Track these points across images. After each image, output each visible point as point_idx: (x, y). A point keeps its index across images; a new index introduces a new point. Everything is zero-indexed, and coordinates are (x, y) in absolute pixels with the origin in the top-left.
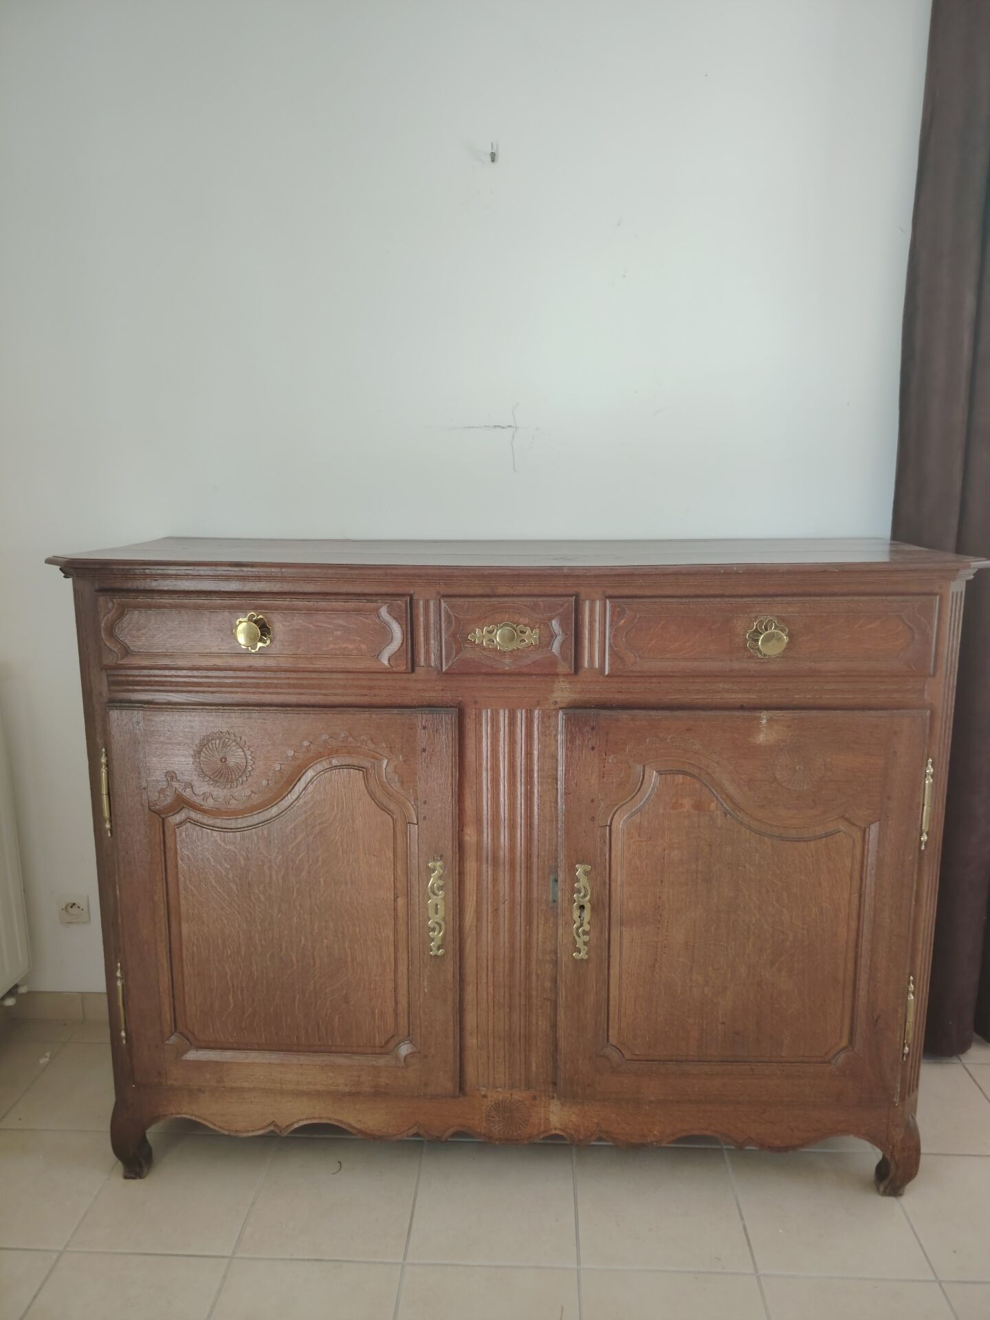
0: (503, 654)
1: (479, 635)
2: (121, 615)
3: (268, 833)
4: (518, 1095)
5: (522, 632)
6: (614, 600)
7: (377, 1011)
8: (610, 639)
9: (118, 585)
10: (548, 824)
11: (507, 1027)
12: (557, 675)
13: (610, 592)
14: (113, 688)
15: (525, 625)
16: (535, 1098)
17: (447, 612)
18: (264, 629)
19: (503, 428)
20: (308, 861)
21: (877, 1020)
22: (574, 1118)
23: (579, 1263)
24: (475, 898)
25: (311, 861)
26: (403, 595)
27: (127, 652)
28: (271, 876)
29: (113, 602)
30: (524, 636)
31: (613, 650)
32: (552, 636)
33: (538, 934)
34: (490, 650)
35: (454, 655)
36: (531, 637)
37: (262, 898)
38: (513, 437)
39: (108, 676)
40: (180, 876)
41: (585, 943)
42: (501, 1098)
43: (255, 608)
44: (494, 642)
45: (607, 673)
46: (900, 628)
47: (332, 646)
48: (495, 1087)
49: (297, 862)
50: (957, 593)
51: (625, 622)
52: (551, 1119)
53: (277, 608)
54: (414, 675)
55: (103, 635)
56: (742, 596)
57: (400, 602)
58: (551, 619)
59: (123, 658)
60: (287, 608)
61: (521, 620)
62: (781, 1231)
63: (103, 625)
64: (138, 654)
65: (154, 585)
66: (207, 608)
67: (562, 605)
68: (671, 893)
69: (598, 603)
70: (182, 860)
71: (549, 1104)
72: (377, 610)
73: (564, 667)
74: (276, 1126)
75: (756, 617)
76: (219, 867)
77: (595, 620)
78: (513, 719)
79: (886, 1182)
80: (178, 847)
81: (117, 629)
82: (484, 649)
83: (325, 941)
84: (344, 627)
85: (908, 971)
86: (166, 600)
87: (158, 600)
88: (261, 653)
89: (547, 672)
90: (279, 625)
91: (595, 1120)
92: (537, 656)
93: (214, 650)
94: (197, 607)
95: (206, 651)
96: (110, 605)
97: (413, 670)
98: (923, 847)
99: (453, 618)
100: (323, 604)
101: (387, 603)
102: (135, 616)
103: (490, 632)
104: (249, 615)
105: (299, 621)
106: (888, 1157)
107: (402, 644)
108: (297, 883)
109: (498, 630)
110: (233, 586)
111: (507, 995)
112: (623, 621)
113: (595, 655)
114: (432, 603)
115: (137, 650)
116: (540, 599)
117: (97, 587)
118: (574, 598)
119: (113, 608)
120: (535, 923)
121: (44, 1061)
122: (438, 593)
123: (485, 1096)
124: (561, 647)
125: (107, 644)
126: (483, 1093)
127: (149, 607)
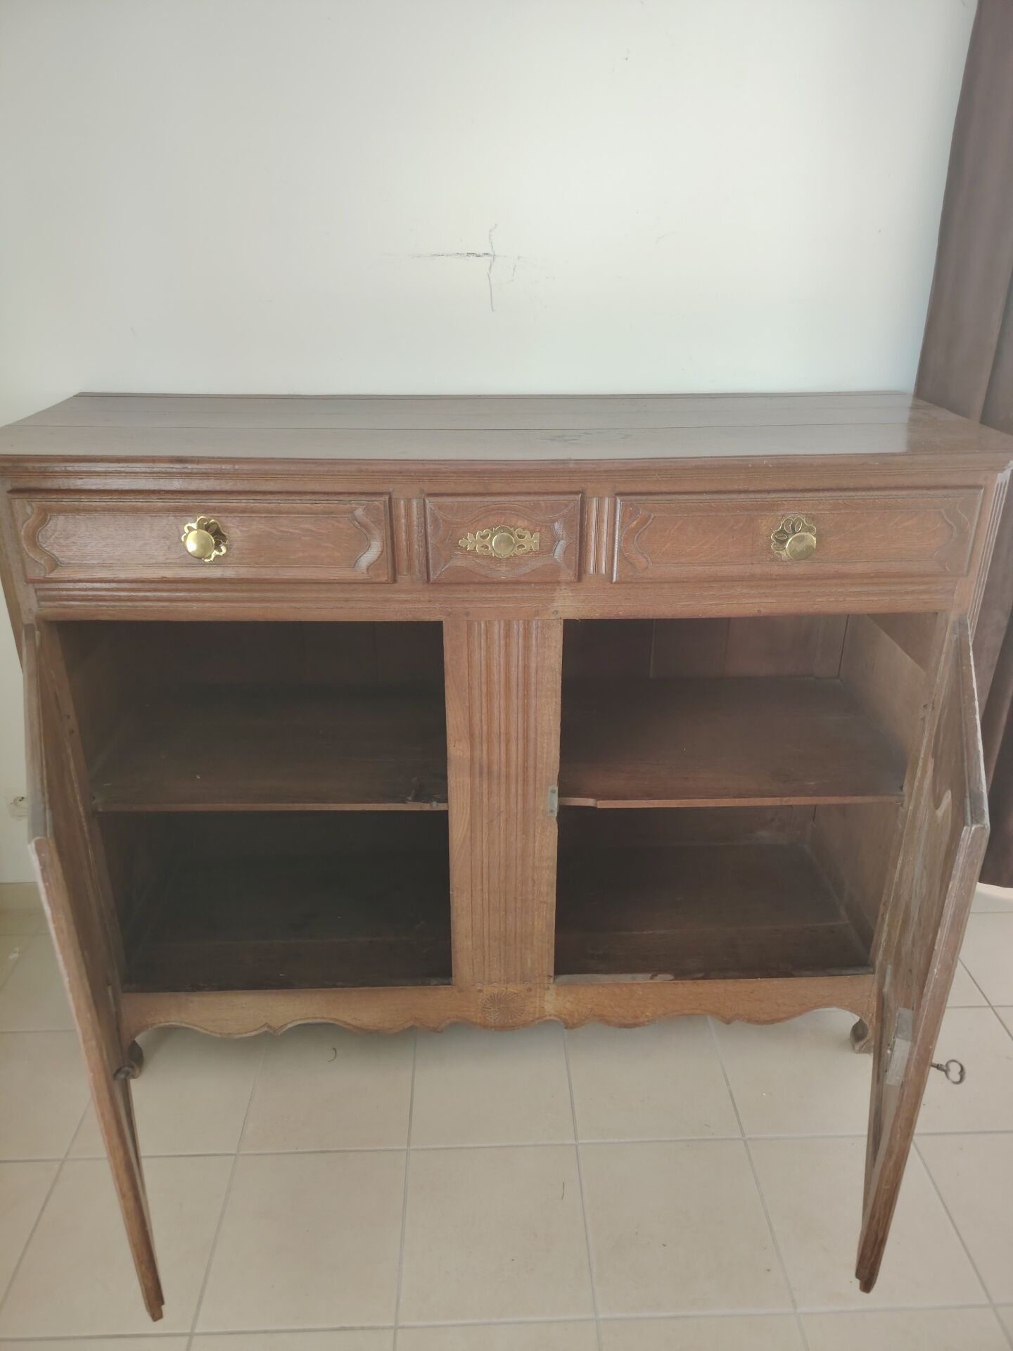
0: (498, 561)
1: (471, 541)
2: (43, 522)
4: (512, 989)
5: (520, 536)
6: (625, 498)
8: (619, 543)
9: (34, 483)
10: (546, 737)
11: (502, 929)
12: (559, 582)
13: (622, 488)
14: (42, 603)
15: (524, 529)
16: (530, 990)
17: (433, 515)
18: (218, 536)
19: (479, 256)
22: (568, 1005)
23: (576, 1139)
24: (469, 811)
26: (381, 494)
27: (55, 564)
29: (32, 506)
30: (522, 541)
31: (623, 555)
32: (555, 540)
33: (535, 843)
34: (483, 557)
35: (442, 565)
36: (531, 542)
38: (490, 267)
39: (36, 590)
42: (496, 992)
43: (206, 510)
44: (487, 547)
45: (614, 580)
46: (938, 525)
47: (301, 554)
48: (490, 982)
50: (1002, 484)
51: (637, 524)
52: (546, 1007)
53: (231, 511)
54: (396, 585)
55: (25, 546)
56: (768, 492)
57: (380, 502)
58: (553, 521)
59: (52, 571)
60: (243, 511)
61: (520, 523)
62: (764, 1094)
63: (22, 533)
64: (69, 565)
65: (79, 483)
66: (148, 511)
67: (567, 506)
69: (607, 500)
71: (545, 994)
72: (352, 511)
73: (568, 575)
74: (269, 1027)
75: (783, 516)
77: (603, 521)
78: (509, 630)
79: (862, 1043)
81: (40, 538)
82: (477, 556)
84: (312, 531)
86: (96, 502)
87: (85, 501)
88: (219, 562)
89: (547, 581)
90: (234, 530)
91: (589, 1006)
92: (537, 564)
93: (161, 559)
94: (136, 510)
95: (154, 561)
96: (29, 510)
97: (395, 581)
99: (441, 521)
100: (285, 506)
101: (363, 504)
102: (58, 523)
103: (484, 537)
104: (198, 519)
105: (258, 526)
106: (864, 1020)
107: (382, 551)
109: (493, 536)
110: (176, 484)
111: (503, 900)
112: (635, 523)
113: (598, 560)
114: (414, 503)
115: (67, 561)
116: (541, 498)
117: (9, 488)
118: (580, 495)
119: (32, 513)
120: (532, 832)
121: (14, 956)
122: (422, 491)
123: (480, 991)
124: (564, 553)
125: (31, 555)
126: (479, 988)
127: (77, 511)
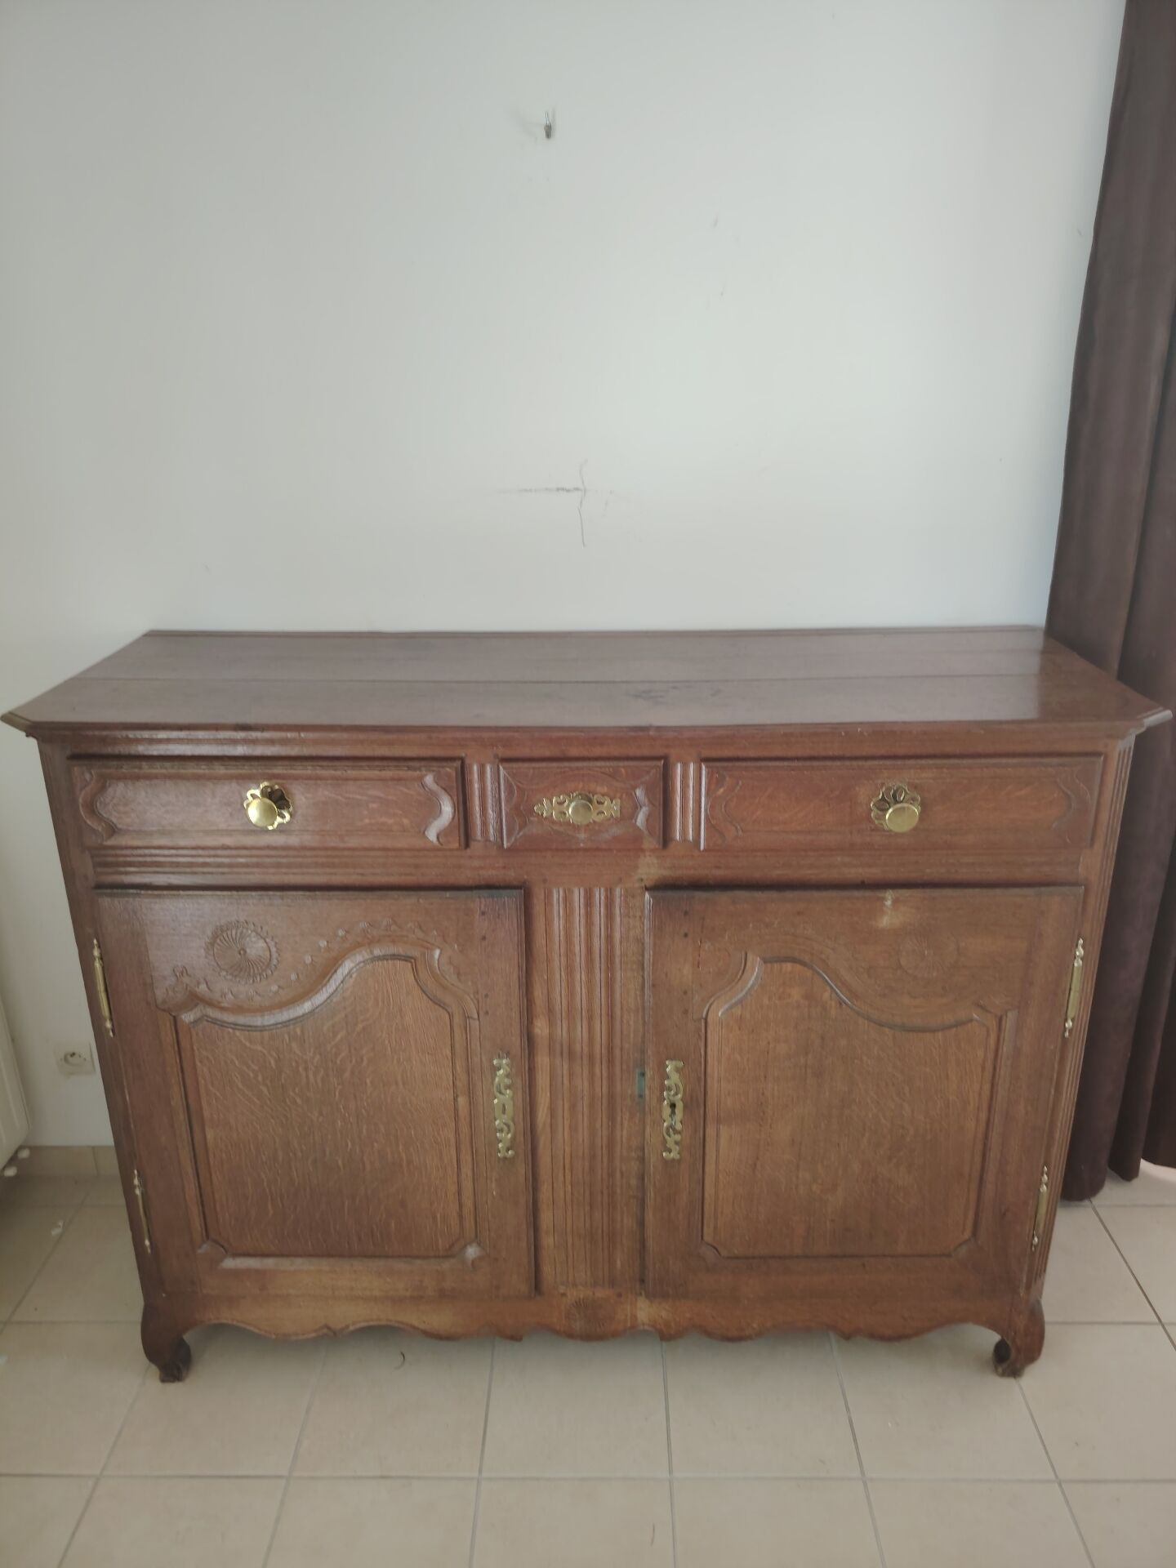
0: (576, 827)
1: (547, 807)
2: (103, 789)
3: (302, 1032)
4: (600, 1293)
5: (600, 803)
6: (711, 764)
7: (439, 1216)
8: (706, 810)
9: (95, 749)
10: (632, 1015)
11: (588, 1225)
12: (642, 850)
13: (706, 753)
14: (99, 870)
15: (603, 795)
16: (620, 1295)
17: (507, 781)
18: (278, 799)
19: (568, 491)
20: (351, 1061)
21: (1005, 1214)
22: (664, 1314)
23: (671, 1472)
24: (548, 1094)
25: (354, 1061)
26: (452, 759)
27: (113, 830)
28: (307, 1077)
29: (91, 774)
30: (601, 808)
31: (710, 822)
32: (636, 807)
33: (622, 1131)
34: (560, 824)
35: (517, 832)
36: (611, 808)
37: (299, 1101)
38: (581, 502)
39: (92, 857)
40: (200, 1078)
41: (676, 1143)
42: (582, 1297)
43: (269, 778)
44: (565, 814)
45: (702, 848)
46: (1055, 795)
47: (367, 821)
48: (575, 1285)
49: (338, 1062)
50: (1125, 751)
51: (725, 791)
52: (639, 1316)
53: (296, 778)
54: (468, 851)
55: (82, 813)
56: (866, 758)
57: (450, 770)
58: (634, 788)
59: (109, 837)
60: (309, 778)
61: (599, 789)
62: (890, 1425)
63: (80, 800)
64: (127, 832)
65: (141, 749)
66: (211, 778)
67: (648, 772)
68: (776, 1088)
69: (692, 767)
70: (201, 1062)
71: (636, 1300)
72: (421, 779)
73: (650, 843)
74: (329, 1328)
75: (883, 784)
76: (245, 1068)
77: (688, 786)
78: (590, 898)
79: (1005, 1365)
80: (195, 1048)
81: (98, 804)
82: (554, 822)
83: (375, 1144)
84: (380, 798)
85: (1042, 1161)
86: (158, 768)
87: (146, 768)
88: (281, 829)
89: (631, 846)
90: (300, 796)
91: (688, 1315)
92: (616, 831)
93: (223, 826)
94: (197, 778)
95: (214, 828)
96: (88, 776)
97: (467, 845)
98: (1067, 1034)
99: (515, 787)
100: (351, 773)
101: (433, 771)
102: (118, 790)
103: (561, 803)
104: (261, 786)
105: (324, 793)
106: (1005, 1338)
107: (453, 818)
108: (338, 1084)
109: (571, 802)
110: (240, 750)
111: (587, 1193)
112: (722, 790)
113: (684, 826)
114: (488, 769)
115: (125, 827)
116: (621, 764)
117: (68, 752)
118: (662, 762)
119: (91, 779)
120: (619, 1119)
121: (56, 1232)
122: (496, 756)
123: (564, 1295)
124: (647, 820)
125: (89, 822)
126: (562, 1291)
127: (138, 778)
